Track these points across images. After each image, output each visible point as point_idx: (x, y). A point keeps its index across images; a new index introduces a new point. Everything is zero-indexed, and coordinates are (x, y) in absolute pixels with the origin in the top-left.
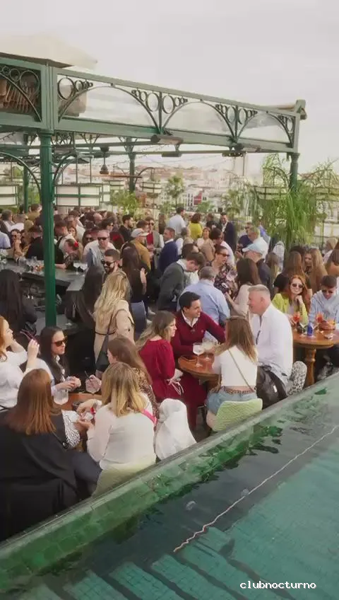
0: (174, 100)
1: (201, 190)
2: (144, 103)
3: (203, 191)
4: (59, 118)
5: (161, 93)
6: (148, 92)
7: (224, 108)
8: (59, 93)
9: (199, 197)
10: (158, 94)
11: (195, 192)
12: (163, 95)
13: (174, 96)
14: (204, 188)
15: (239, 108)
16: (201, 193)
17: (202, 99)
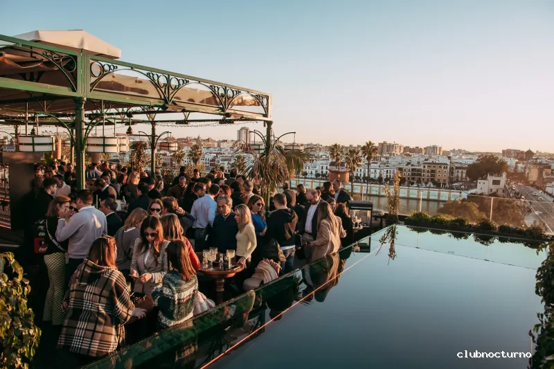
0: (178, 81)
1: (215, 155)
2: (156, 82)
3: (217, 156)
4: (91, 90)
5: (169, 76)
6: (159, 75)
7: (216, 89)
8: (91, 71)
9: (213, 160)
10: (167, 76)
11: (211, 157)
12: (171, 77)
13: (179, 78)
14: (217, 154)
15: (227, 88)
16: (215, 157)
17: (199, 81)
